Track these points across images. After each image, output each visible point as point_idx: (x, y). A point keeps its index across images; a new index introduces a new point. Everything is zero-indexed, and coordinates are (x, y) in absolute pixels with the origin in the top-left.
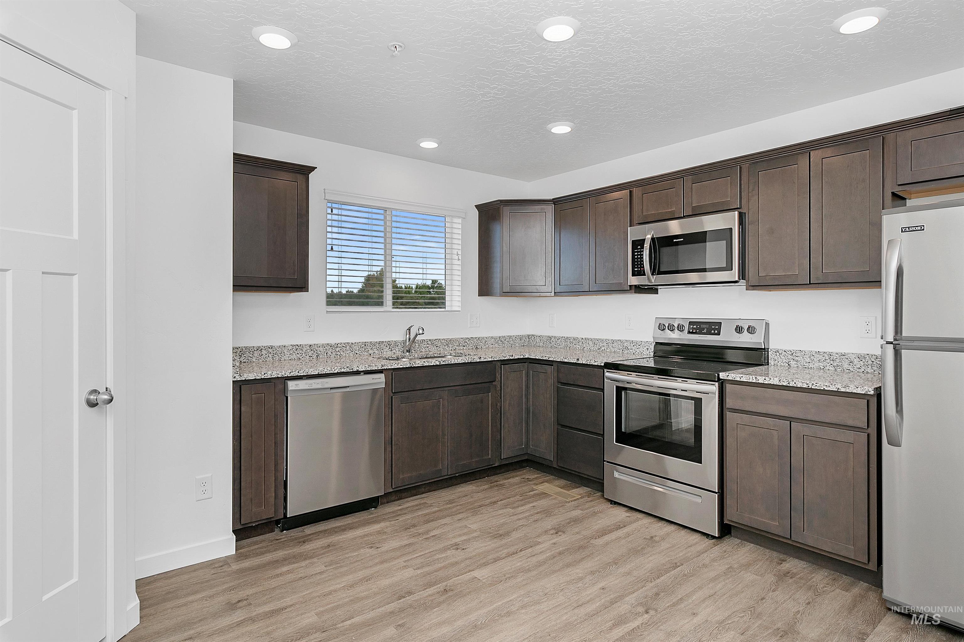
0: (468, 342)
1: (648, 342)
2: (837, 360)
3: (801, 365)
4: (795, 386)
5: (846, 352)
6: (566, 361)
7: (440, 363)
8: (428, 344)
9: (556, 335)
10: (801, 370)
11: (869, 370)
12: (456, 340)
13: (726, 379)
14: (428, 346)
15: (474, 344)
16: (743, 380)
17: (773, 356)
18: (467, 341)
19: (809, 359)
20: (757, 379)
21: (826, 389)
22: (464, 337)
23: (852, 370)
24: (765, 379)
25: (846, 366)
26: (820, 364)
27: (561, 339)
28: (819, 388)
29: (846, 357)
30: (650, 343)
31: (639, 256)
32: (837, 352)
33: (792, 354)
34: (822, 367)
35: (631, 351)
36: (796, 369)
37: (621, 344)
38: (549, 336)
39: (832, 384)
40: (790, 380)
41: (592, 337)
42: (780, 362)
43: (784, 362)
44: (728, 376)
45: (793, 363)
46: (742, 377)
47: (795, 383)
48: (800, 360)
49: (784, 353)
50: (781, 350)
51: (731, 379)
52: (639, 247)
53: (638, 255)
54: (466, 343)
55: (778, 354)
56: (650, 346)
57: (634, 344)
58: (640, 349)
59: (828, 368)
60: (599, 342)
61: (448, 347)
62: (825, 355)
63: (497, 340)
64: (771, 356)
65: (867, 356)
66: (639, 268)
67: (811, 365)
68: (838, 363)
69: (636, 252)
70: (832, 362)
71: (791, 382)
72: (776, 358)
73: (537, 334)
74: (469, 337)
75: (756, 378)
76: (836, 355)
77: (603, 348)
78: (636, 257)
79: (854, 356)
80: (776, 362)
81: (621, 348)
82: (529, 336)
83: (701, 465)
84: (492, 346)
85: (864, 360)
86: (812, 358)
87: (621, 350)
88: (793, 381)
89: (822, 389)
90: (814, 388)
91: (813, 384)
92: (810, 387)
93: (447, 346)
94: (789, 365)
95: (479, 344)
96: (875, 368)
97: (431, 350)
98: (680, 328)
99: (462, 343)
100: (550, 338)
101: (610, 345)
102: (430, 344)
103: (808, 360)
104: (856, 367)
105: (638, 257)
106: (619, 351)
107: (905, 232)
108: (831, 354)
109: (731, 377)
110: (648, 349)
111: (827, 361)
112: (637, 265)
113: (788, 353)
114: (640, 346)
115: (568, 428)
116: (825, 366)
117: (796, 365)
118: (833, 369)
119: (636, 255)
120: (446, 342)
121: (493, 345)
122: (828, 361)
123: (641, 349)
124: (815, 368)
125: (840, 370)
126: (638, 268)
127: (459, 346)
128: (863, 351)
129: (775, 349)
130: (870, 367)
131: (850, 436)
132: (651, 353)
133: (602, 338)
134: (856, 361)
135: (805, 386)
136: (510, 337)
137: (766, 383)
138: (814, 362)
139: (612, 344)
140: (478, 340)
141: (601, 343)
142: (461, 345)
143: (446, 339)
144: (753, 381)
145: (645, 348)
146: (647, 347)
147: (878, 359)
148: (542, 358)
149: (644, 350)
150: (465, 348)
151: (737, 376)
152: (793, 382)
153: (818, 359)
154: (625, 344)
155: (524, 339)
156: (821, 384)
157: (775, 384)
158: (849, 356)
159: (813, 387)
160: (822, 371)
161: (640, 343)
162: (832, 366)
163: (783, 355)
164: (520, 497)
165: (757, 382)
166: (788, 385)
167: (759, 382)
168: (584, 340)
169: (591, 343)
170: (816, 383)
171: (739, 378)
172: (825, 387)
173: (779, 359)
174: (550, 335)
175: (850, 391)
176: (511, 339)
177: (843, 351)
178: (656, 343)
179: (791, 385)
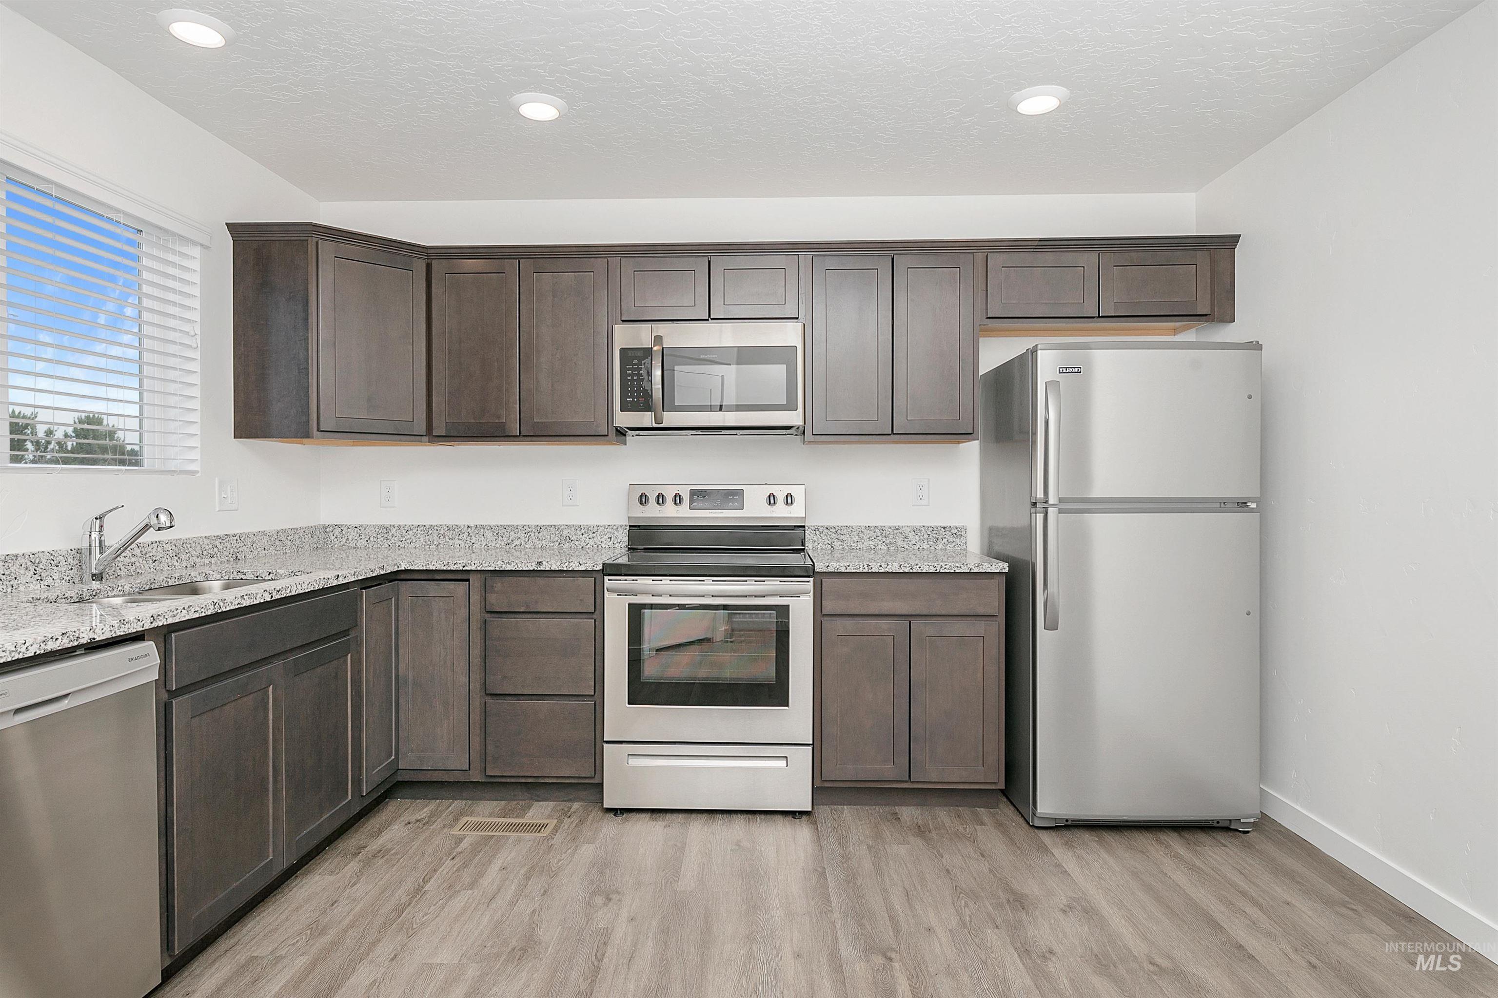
0: (220, 547)
1: (611, 527)
2: (891, 536)
3: (847, 546)
4: (920, 571)
5: (900, 525)
6: (509, 568)
7: (272, 597)
8: (133, 555)
9: (402, 523)
10: (848, 552)
11: (925, 546)
12: (196, 541)
13: (825, 571)
14: (133, 560)
15: (232, 550)
16: (850, 571)
17: (812, 536)
18: (217, 543)
19: (857, 537)
20: (870, 567)
21: (957, 571)
22: (213, 534)
23: (906, 547)
24: (881, 566)
25: (900, 543)
26: (871, 542)
27: (415, 530)
28: (948, 571)
29: (900, 531)
30: (615, 527)
31: (635, 378)
32: (891, 525)
33: (836, 532)
34: (873, 547)
35: (577, 543)
36: (841, 552)
37: (557, 532)
38: (383, 526)
39: (963, 564)
40: (913, 564)
41: (492, 523)
42: (820, 545)
43: (825, 543)
44: (828, 566)
45: (837, 544)
46: (849, 566)
47: (920, 567)
48: (846, 539)
49: (826, 531)
50: (821, 526)
51: (833, 571)
52: (635, 361)
53: (632, 375)
54: (216, 549)
55: (818, 533)
56: (615, 532)
57: (583, 531)
58: (595, 539)
59: (879, 547)
60: (509, 531)
61: (179, 561)
62: (877, 531)
63: (272, 539)
64: (809, 536)
65: (922, 529)
66: (635, 397)
67: (860, 545)
68: (891, 540)
69: (629, 369)
70: (884, 539)
71: (915, 567)
72: (815, 539)
73: (348, 524)
74: (221, 533)
75: (868, 565)
76: (889, 530)
77: (518, 543)
78: (629, 378)
79: (909, 530)
80: (816, 544)
81: (556, 539)
82: (325, 527)
83: (787, 708)
84: (263, 552)
85: (919, 534)
86: (861, 535)
87: (557, 544)
88: (917, 565)
89: (953, 571)
90: (943, 571)
91: (941, 567)
92: (938, 571)
93: (176, 558)
94: (832, 547)
95: (241, 549)
96: (932, 543)
97: (140, 571)
98: (678, 499)
99: (207, 548)
100: (387, 529)
101: (533, 535)
102: (140, 555)
103: (856, 539)
104: (910, 543)
105: (632, 378)
106: (552, 544)
107: (1062, 373)
108: (884, 528)
109: (832, 568)
110: (611, 538)
111: (878, 538)
112: (632, 392)
113: (831, 530)
114: (594, 535)
115: (510, 698)
116: (876, 545)
117: (841, 547)
118: (886, 548)
119: (629, 375)
120: (174, 547)
121: (266, 551)
122: (880, 538)
123: (598, 539)
124: (865, 548)
125: (894, 548)
126: (632, 396)
127: (201, 555)
128: (918, 524)
129: (814, 526)
130: (926, 541)
131: (980, 627)
132: (617, 544)
133: (515, 524)
134: (911, 535)
135: (932, 570)
136: (295, 530)
137: (882, 571)
138: (863, 541)
139: (537, 534)
140: (239, 540)
141: (512, 533)
142: (205, 553)
143: (174, 542)
144: (864, 571)
145: (606, 537)
146: (608, 535)
147: (935, 532)
148: (445, 568)
149: (603, 540)
150: (213, 560)
151: (841, 565)
152: (918, 567)
153: (868, 536)
154: (565, 533)
155: (318, 534)
156: (951, 566)
157: (894, 571)
158: (903, 529)
159: (941, 571)
160: (873, 552)
161: (596, 528)
162: (884, 544)
163: (824, 533)
164: (455, 861)
165: (870, 571)
166: (911, 571)
167: (873, 570)
168: (473, 529)
169: (488, 534)
170: (946, 565)
171: (845, 568)
172: (955, 569)
173: (820, 540)
174: (387, 523)
175: (984, 571)
176: (297, 536)
177: (897, 525)
178: (630, 526)
179: (915, 571)
